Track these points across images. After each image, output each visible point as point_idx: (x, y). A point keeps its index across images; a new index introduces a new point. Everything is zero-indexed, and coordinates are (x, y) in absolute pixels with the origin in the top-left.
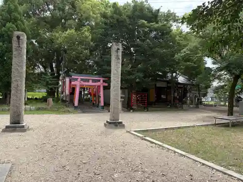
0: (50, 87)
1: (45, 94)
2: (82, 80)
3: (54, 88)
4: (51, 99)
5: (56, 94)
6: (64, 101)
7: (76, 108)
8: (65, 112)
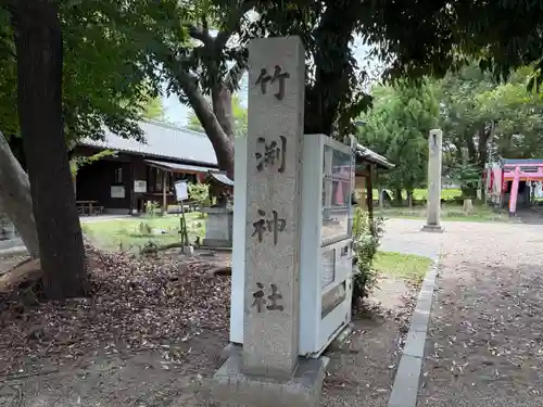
0: (469, 181)
1: (459, 193)
2: (522, 168)
3: (474, 184)
4: (470, 201)
5: (479, 192)
6: (491, 204)
7: (511, 214)
8: (491, 219)
